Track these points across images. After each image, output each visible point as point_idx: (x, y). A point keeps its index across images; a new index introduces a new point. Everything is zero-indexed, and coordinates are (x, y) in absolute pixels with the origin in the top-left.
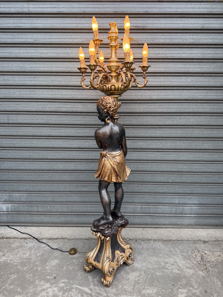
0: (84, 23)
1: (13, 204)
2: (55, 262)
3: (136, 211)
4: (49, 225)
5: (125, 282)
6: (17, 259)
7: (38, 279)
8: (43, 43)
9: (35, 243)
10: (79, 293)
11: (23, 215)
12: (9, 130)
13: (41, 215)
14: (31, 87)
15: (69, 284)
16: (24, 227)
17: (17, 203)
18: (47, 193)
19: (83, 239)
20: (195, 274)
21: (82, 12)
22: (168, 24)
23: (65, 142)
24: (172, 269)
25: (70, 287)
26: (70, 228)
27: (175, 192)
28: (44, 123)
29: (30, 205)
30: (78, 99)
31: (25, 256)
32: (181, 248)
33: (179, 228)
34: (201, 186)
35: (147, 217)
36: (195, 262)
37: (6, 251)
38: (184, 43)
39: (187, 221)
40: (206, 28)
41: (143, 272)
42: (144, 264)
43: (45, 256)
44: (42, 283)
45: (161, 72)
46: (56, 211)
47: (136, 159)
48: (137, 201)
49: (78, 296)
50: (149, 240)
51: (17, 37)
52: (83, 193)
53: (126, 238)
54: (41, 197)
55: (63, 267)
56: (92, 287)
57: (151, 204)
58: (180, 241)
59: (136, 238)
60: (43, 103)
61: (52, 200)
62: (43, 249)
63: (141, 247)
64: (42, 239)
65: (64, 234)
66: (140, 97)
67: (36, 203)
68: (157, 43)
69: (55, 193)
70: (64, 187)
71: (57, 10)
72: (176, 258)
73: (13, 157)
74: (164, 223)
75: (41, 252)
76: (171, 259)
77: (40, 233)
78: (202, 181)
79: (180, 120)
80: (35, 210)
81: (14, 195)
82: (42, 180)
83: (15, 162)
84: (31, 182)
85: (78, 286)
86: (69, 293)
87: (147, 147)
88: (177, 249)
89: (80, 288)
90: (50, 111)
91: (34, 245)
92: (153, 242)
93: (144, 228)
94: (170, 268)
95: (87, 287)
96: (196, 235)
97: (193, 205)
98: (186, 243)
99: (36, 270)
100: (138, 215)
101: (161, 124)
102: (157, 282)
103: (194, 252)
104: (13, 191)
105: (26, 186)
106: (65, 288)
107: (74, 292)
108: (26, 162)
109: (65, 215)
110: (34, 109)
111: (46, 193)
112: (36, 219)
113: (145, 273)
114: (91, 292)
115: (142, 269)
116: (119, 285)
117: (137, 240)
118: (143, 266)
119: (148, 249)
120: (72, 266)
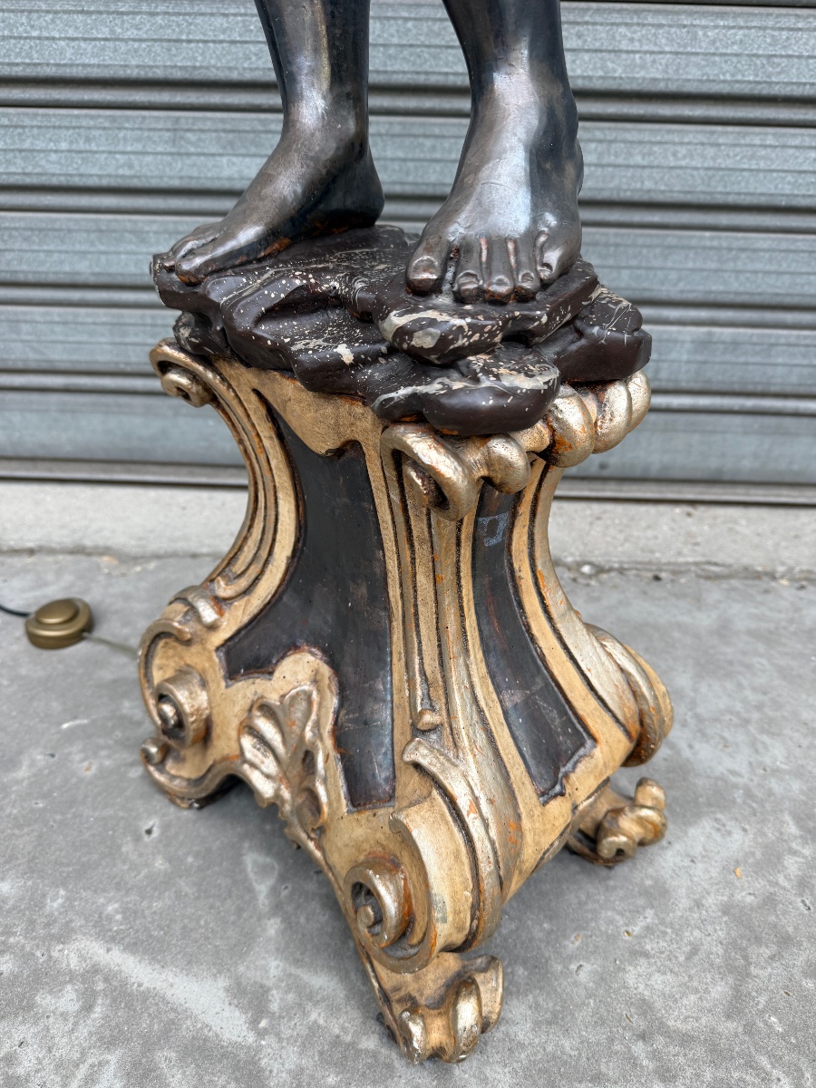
5: (632, 921)
10: (109, 1043)
25: (26, 958)
26: (153, 493)
35: (737, 420)
41: (787, 818)
42: (776, 753)
46: (32, 356)
48: (681, 285)
49: (91, 1079)
50: (751, 575)
53: (571, 560)
55: (20, 752)
56: (270, 967)
59: (650, 563)
63: (705, 620)
65: (96, 527)
85: (115, 958)
89: (139, 972)
92: (794, 592)
93: (691, 502)
95: (219, 964)
107: (57, 1028)
109: (110, 399)
113: (810, 834)
114: (251, 1038)
115: (770, 793)
116: (571, 958)
117: (663, 575)
118: (767, 761)
119: (769, 638)
120: (103, 753)
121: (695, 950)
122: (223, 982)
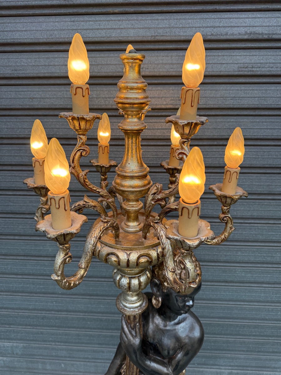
17: (8, 355)
61: (68, 355)
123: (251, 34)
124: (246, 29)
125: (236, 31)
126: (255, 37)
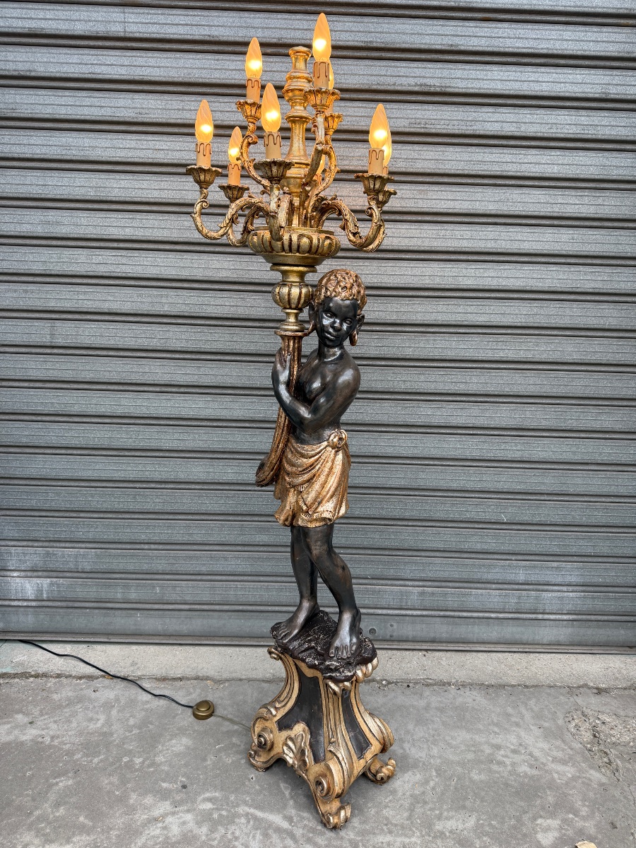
0: (278, 71)
1: (55, 580)
2: (180, 744)
3: (407, 602)
4: (157, 641)
5: (386, 799)
6: (70, 733)
7: (134, 791)
8: (160, 120)
9: (119, 689)
10: (257, 829)
11: (84, 611)
12: (55, 365)
13: (135, 612)
14: (121, 245)
15: (228, 804)
16: (85, 646)
17: (68, 575)
18: (156, 547)
19: (258, 680)
20: (579, 777)
21: (274, 41)
22: (510, 81)
23: (211, 403)
24: (513, 764)
25: (229, 811)
26: (217, 649)
27: (517, 549)
28: (155, 348)
29: (104, 582)
30: (253, 281)
31: (92, 726)
32: (534, 707)
33: (526, 652)
34: (589, 534)
35: (438, 619)
36: (578, 746)
37: (36, 712)
38: (554, 135)
39: (547, 633)
40: (612, 96)
41: (434, 771)
42: (435, 751)
43: (151, 727)
44: (149, 800)
45: (488, 212)
46: (178, 598)
47: (410, 456)
49: (254, 836)
50: (444, 684)
51: (89, 104)
52: (257, 549)
53: (378, 678)
54: (138, 559)
55: (206, 756)
56: (293, 812)
57: (450, 584)
58: (529, 688)
59: (407, 679)
60: (155, 292)
61: (168, 568)
62: (145, 706)
63: (422, 703)
64: (140, 678)
65: (200, 667)
66: (427, 282)
67: (123, 576)
68: (478, 133)
69: (178, 547)
70: (204, 532)
71: (205, 33)
72: (523, 734)
73: (64, 442)
74: (485, 636)
75: (140, 715)
76: (508, 736)
77: (134, 664)
78: (593, 521)
79: (537, 346)
80: (119, 596)
81: (59, 552)
82: (142, 511)
83: (66, 458)
84: (110, 516)
85: (252, 811)
86: (227, 828)
87: (442, 422)
88: (523, 709)
89: (259, 814)
90: (173, 314)
91: (116, 695)
92: (456, 691)
93: (426, 650)
94: (508, 761)
95: (279, 811)
96: (574, 673)
97: (565, 588)
98: (549, 694)
99: (129, 766)
100: (412, 616)
101: (484, 358)
102: (475, 800)
103: (571, 719)
104: (56, 539)
105: (97, 528)
106: (215, 816)
107: (243, 827)
108: (97, 457)
109: (205, 613)
110: (127, 308)
111: (153, 546)
112: (120, 621)
113: (439, 775)
114: (290, 827)
115: (430, 763)
116: (369, 808)
117: (411, 685)
118: (432, 754)
119: (441, 710)
120: (232, 756)
121: (401, 806)
122: (281, 815)
123: (421, 85)
124: (416, 80)
125: (404, 81)
126: (426, 89)
